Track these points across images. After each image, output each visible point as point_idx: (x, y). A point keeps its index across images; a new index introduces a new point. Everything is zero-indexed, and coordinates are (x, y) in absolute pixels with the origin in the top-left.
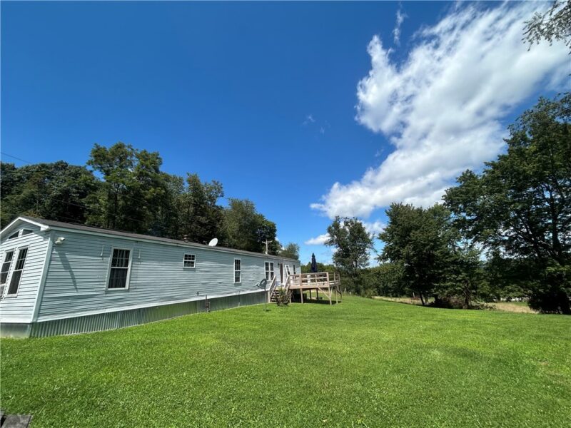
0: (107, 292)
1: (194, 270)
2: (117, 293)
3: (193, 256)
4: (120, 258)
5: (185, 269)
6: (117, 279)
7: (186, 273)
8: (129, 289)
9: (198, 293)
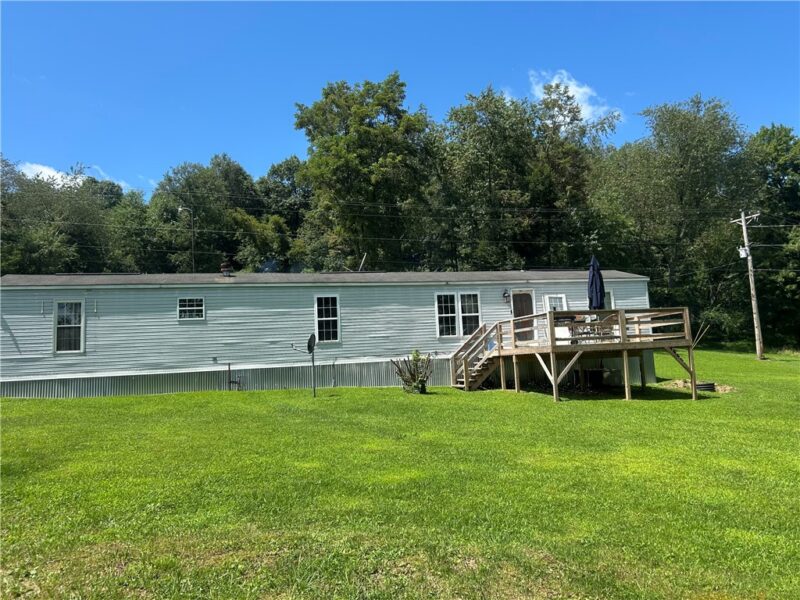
0: (55, 355)
1: (204, 323)
2: (69, 357)
3: (201, 300)
5: (181, 323)
6: (68, 339)
7: (185, 328)
8: (85, 352)
9: (215, 359)
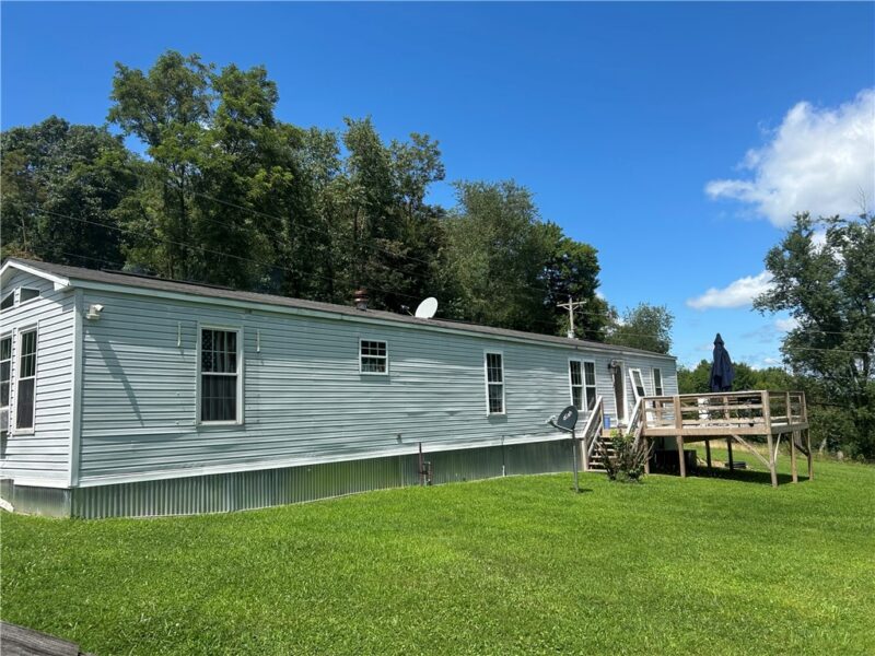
0: (200, 430)
1: (386, 380)
2: (220, 433)
3: (383, 345)
4: (218, 350)
5: (364, 379)
6: (218, 400)
7: (367, 387)
8: (244, 424)
9: (399, 438)
